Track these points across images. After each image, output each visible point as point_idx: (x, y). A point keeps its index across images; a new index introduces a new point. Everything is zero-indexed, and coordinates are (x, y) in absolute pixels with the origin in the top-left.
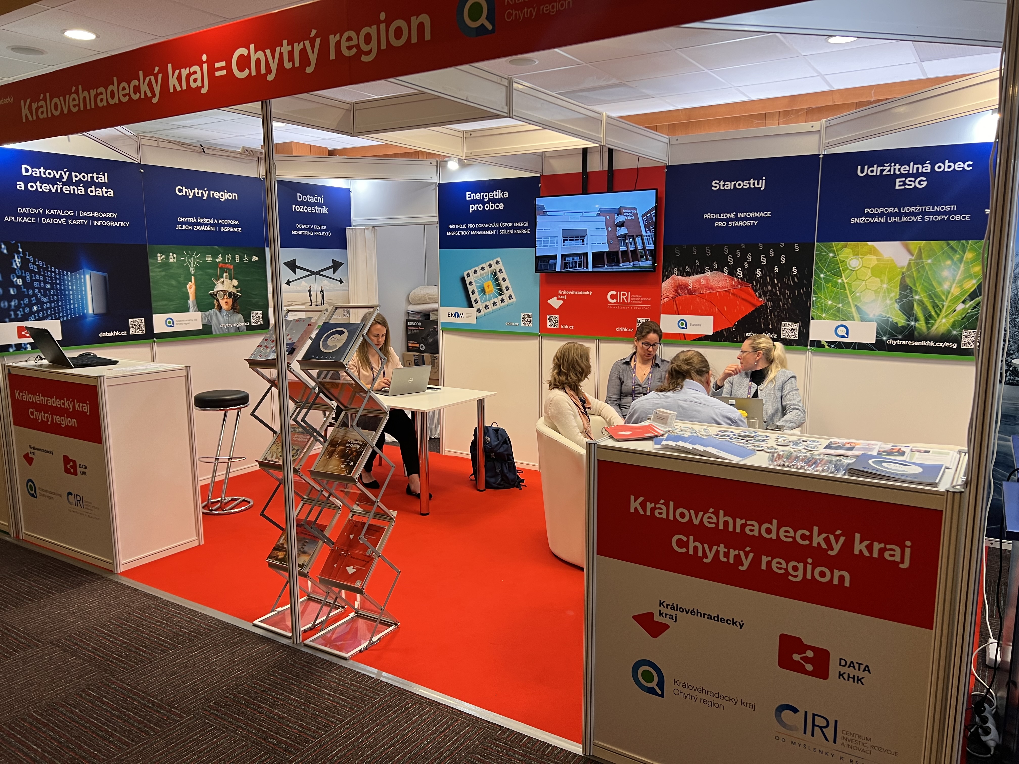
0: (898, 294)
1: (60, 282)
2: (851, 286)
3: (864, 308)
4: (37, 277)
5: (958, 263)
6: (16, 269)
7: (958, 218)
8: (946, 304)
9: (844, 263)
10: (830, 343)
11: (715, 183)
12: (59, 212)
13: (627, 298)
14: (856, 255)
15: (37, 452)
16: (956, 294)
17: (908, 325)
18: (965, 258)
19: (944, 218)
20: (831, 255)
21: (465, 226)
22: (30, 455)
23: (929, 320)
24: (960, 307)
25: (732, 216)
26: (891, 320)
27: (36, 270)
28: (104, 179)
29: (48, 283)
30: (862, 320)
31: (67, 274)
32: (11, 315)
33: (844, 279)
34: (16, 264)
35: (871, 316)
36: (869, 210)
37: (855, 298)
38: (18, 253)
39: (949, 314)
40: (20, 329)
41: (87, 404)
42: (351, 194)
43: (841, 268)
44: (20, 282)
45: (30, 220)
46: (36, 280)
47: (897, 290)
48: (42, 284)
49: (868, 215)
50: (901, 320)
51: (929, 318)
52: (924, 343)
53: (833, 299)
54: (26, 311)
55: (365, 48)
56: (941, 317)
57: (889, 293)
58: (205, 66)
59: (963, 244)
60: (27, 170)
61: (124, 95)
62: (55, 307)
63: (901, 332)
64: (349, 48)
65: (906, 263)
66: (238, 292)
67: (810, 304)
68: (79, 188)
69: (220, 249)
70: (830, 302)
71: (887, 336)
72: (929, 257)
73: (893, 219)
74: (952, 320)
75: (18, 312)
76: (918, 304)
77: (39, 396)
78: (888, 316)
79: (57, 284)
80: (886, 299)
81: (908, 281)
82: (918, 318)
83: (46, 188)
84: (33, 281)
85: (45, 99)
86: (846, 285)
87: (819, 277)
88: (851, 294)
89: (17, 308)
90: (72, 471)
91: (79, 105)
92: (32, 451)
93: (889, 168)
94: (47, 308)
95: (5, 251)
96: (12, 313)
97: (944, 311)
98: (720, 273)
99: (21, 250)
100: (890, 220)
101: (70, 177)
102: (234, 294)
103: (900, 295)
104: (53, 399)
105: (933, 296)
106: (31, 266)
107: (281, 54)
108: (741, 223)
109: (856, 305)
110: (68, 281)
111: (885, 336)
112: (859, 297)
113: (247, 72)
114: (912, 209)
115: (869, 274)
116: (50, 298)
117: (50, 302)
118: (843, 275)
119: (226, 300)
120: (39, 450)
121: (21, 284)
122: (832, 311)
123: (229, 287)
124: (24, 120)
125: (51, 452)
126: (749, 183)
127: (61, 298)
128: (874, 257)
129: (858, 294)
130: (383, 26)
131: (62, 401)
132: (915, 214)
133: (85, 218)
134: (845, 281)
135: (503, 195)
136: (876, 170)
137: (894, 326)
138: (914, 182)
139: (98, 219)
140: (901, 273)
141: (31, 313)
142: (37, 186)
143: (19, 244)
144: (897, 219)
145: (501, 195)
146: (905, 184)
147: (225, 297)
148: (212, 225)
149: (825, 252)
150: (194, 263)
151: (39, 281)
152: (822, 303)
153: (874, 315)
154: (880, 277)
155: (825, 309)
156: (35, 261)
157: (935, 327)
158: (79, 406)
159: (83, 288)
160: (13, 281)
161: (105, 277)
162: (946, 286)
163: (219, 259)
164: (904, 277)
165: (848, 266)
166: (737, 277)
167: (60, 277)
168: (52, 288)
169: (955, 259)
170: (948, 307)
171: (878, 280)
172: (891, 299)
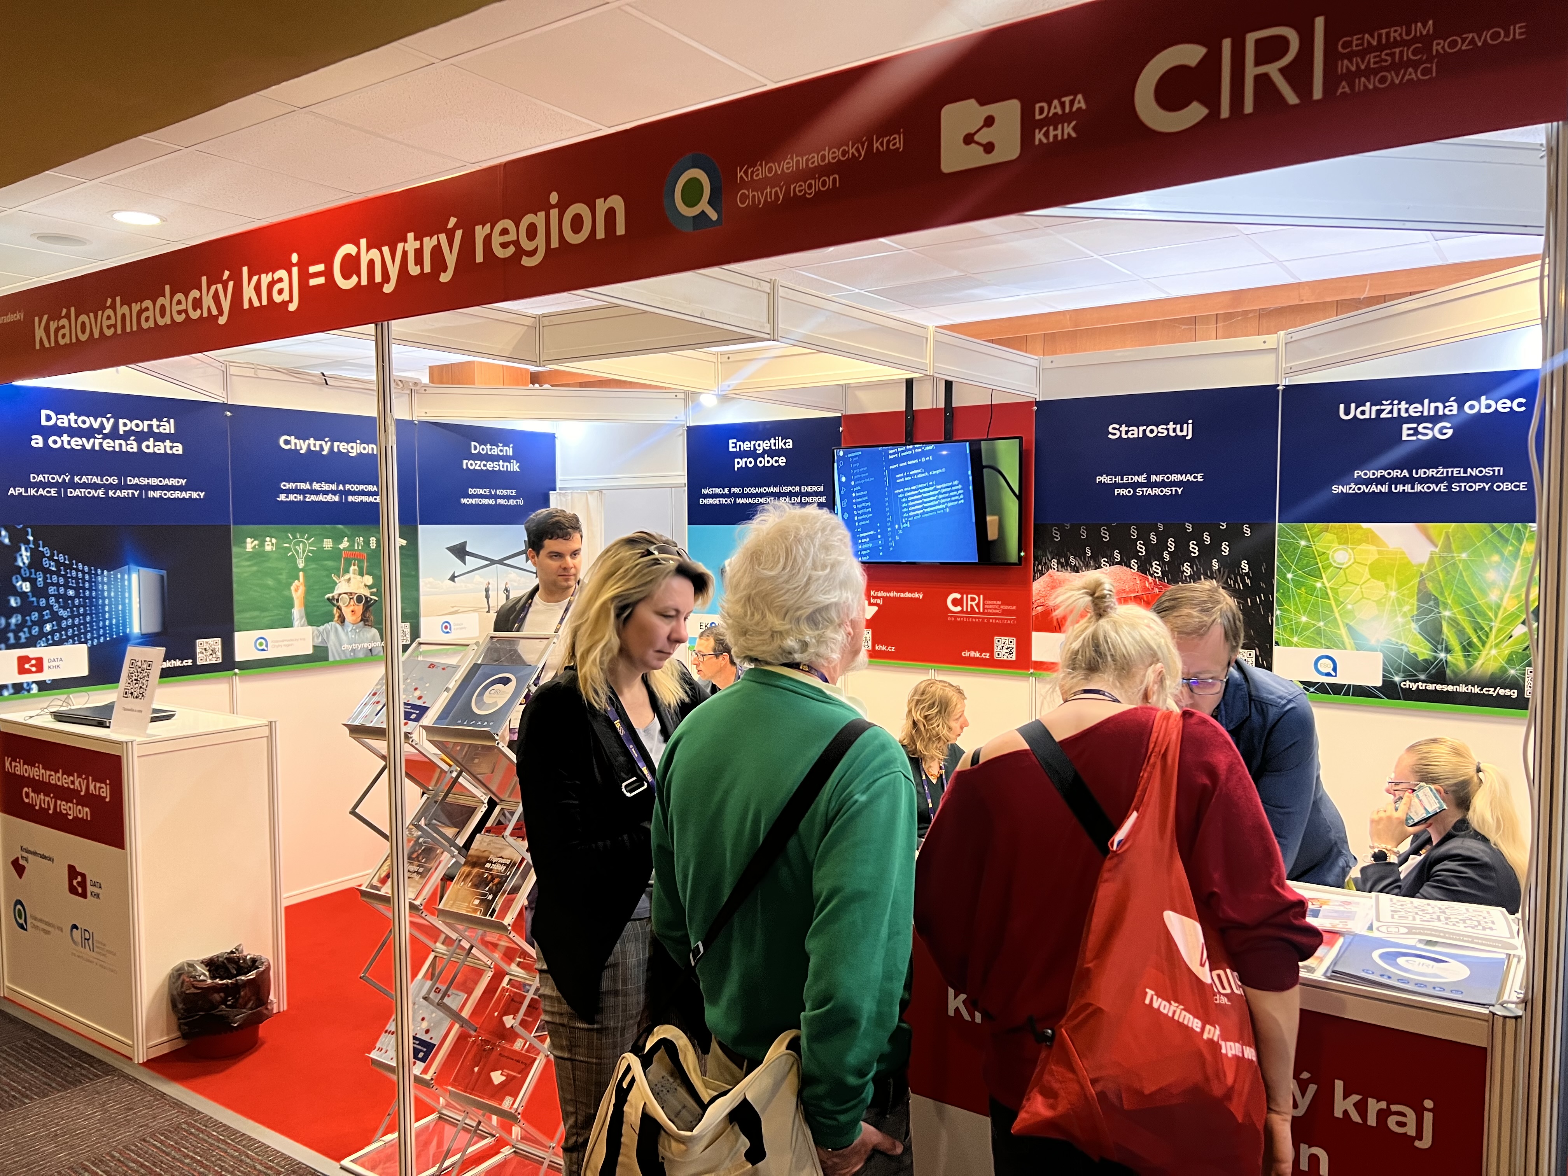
0: (1415, 607)
1: (91, 586)
2: (1337, 594)
3: (1362, 629)
4: (55, 578)
5: (1511, 559)
6: (21, 568)
7: (1507, 486)
8: (1496, 625)
9: (1325, 556)
11: (1114, 428)
12: (95, 479)
13: (978, 605)
14: (1344, 544)
15: (30, 856)
16: (1511, 609)
17: (1436, 658)
18: (1522, 552)
19: (1484, 488)
20: (1303, 543)
21: (726, 491)
22: (22, 862)
23: (1469, 651)
24: (1519, 631)
25: (1142, 479)
26: (1405, 649)
27: (54, 569)
28: (169, 427)
29: (71, 588)
30: (1359, 647)
31: (102, 573)
32: (8, 639)
33: (1325, 582)
34: (23, 559)
35: (1373, 642)
36: (1362, 474)
37: (1345, 613)
38: (27, 542)
39: (1502, 641)
40: (22, 660)
41: (106, 784)
42: (557, 440)
43: (1320, 565)
44: (26, 587)
45: (49, 492)
46: (53, 584)
47: (1414, 601)
48: (62, 590)
49: (1360, 481)
50: (1423, 651)
51: (1468, 647)
52: (1462, 689)
53: (1310, 614)
54: (33, 632)
55: (527, 245)
56: (1488, 646)
57: (1401, 606)
58: (295, 270)
59: (1518, 530)
60: (49, 418)
61: (179, 313)
62: (80, 624)
63: (1424, 670)
64: (504, 245)
65: (1425, 559)
66: (372, 594)
67: (1272, 621)
68: (129, 442)
69: (346, 530)
70: (1304, 619)
71: (1401, 674)
72: (1463, 549)
73: (1400, 488)
74: (1507, 652)
75: (21, 634)
76: (1449, 624)
77: (38, 767)
78: (1400, 642)
79: (84, 589)
80: (1396, 616)
81: (1430, 586)
82: (1450, 647)
83: (76, 443)
84: (47, 585)
85: (68, 316)
86: (1329, 591)
87: (1285, 579)
88: (1338, 606)
89: (20, 627)
90: (80, 890)
91: (115, 326)
92: (25, 855)
93: (1390, 407)
94: (68, 627)
95: (7, 541)
96: (11, 635)
97: (1492, 636)
98: (1125, 568)
99: (31, 538)
100: (1396, 489)
101: (115, 426)
102: (366, 598)
103: (1418, 609)
104: (58, 775)
105: (1474, 613)
106: (46, 562)
107: (405, 253)
108: (1156, 491)
109: (1347, 624)
110: (103, 583)
111: (1397, 675)
112: (1351, 612)
113: (355, 279)
114: (1431, 472)
115: (1367, 575)
116: (72, 611)
117: (73, 617)
118: (1323, 575)
119: (352, 608)
120: (35, 853)
121: (28, 590)
122: (1307, 633)
123: (359, 588)
124: (38, 347)
125: (50, 859)
126: (1168, 429)
127: (91, 610)
128: (1373, 548)
129: (1349, 607)
130: (554, 213)
131: (71, 778)
132: (1437, 481)
133: (135, 487)
134: (1328, 585)
135: (785, 444)
136: (1369, 411)
137: (1412, 660)
138: (1432, 429)
139: (155, 488)
140: (1419, 574)
141: (42, 634)
142: (62, 441)
143: (29, 530)
144: (1408, 488)
145: (781, 444)
146: (1416, 432)
147: (352, 603)
148: (334, 493)
149: (1294, 538)
150: (304, 551)
151: (58, 585)
152: (1291, 620)
153: (1378, 641)
154: (1384, 580)
155: (1297, 630)
156: (53, 555)
157: (1479, 663)
158: (95, 786)
159: (127, 595)
160: (15, 587)
161: (162, 577)
162: (1494, 596)
163: (345, 544)
164: (1423, 579)
165: (1331, 561)
166: (1151, 575)
167: (90, 578)
168: (77, 596)
169: (1506, 553)
170: (1500, 630)
171: (1381, 584)
172: (1404, 615)
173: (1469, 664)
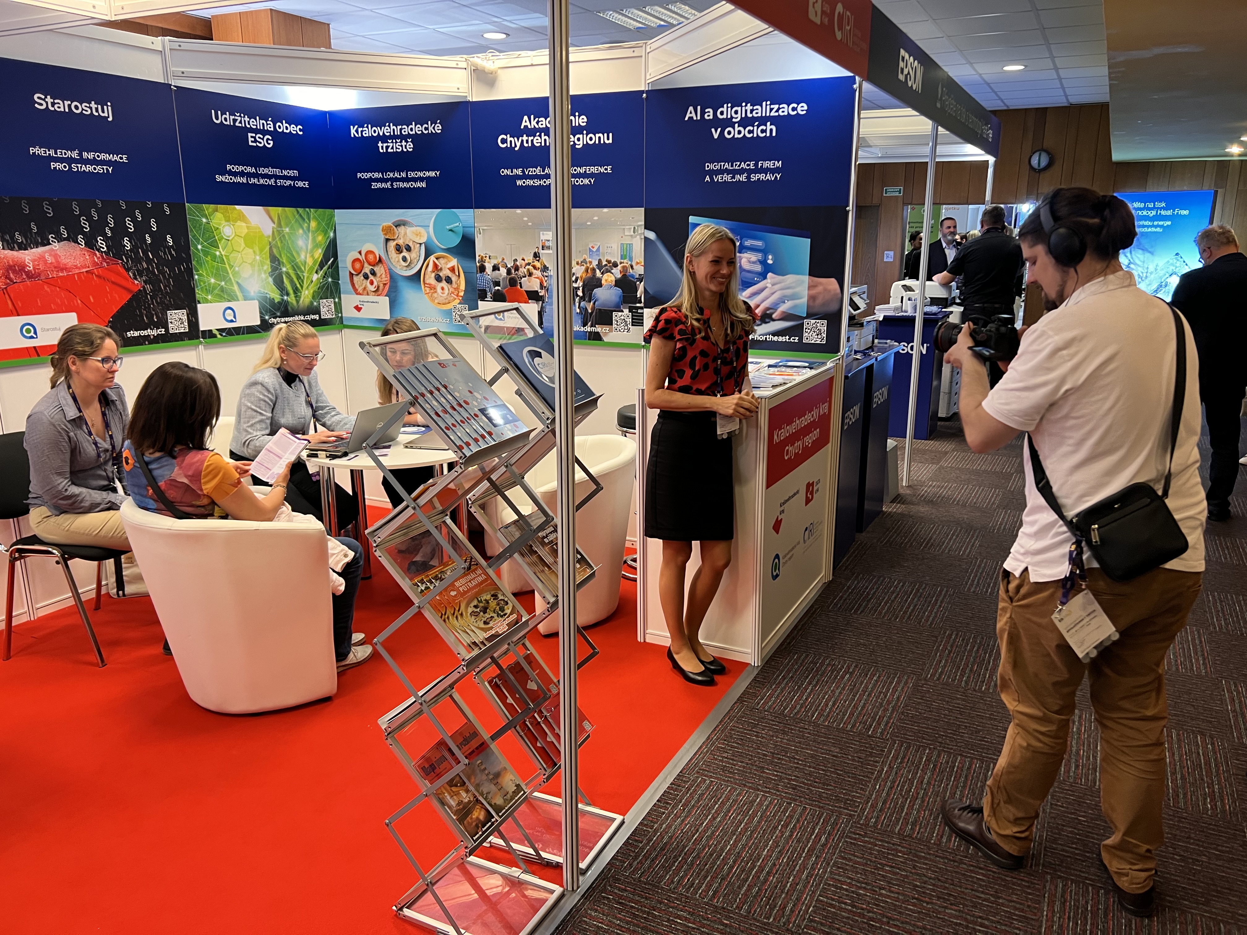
0: (270, 266)
2: (229, 260)
3: (244, 284)
5: (307, 232)
7: (300, 184)
8: (306, 274)
9: (218, 231)
10: (221, 331)
11: (40, 98)
14: (228, 221)
16: (311, 264)
17: (283, 300)
18: (311, 227)
19: (291, 184)
20: (204, 220)
23: (296, 293)
24: (315, 277)
25: (75, 154)
26: (268, 296)
30: (246, 298)
33: (221, 251)
35: (252, 293)
36: (231, 167)
37: (235, 274)
39: (309, 285)
43: (216, 238)
47: (268, 262)
49: (231, 173)
50: (276, 296)
51: (296, 291)
53: (215, 276)
56: (304, 289)
57: (263, 266)
59: (308, 212)
63: (278, 309)
65: (270, 232)
67: (194, 284)
70: (213, 281)
71: (268, 314)
72: (287, 225)
73: (252, 180)
74: (312, 291)
76: (287, 277)
78: (265, 292)
80: (261, 273)
81: (275, 251)
82: (288, 292)
86: (224, 258)
87: (197, 249)
88: (230, 269)
93: (239, 118)
97: (305, 282)
98: (73, 244)
100: (250, 181)
103: (272, 266)
105: (296, 267)
108: (89, 168)
109: (237, 282)
111: (266, 314)
112: (238, 272)
114: (266, 171)
115: (243, 245)
118: (219, 245)
122: (216, 292)
126: (90, 108)
128: (244, 224)
129: (237, 269)
132: (269, 177)
134: (223, 253)
136: (229, 119)
137: (272, 302)
138: (262, 139)
140: (269, 243)
144: (256, 181)
146: (256, 141)
149: (198, 216)
152: (205, 282)
153: (254, 292)
154: (252, 248)
155: (209, 290)
157: (302, 299)
162: (303, 257)
164: (271, 247)
165: (222, 234)
166: (98, 250)
169: (305, 228)
170: (308, 277)
171: (251, 251)
172: (265, 273)
173: (298, 302)
